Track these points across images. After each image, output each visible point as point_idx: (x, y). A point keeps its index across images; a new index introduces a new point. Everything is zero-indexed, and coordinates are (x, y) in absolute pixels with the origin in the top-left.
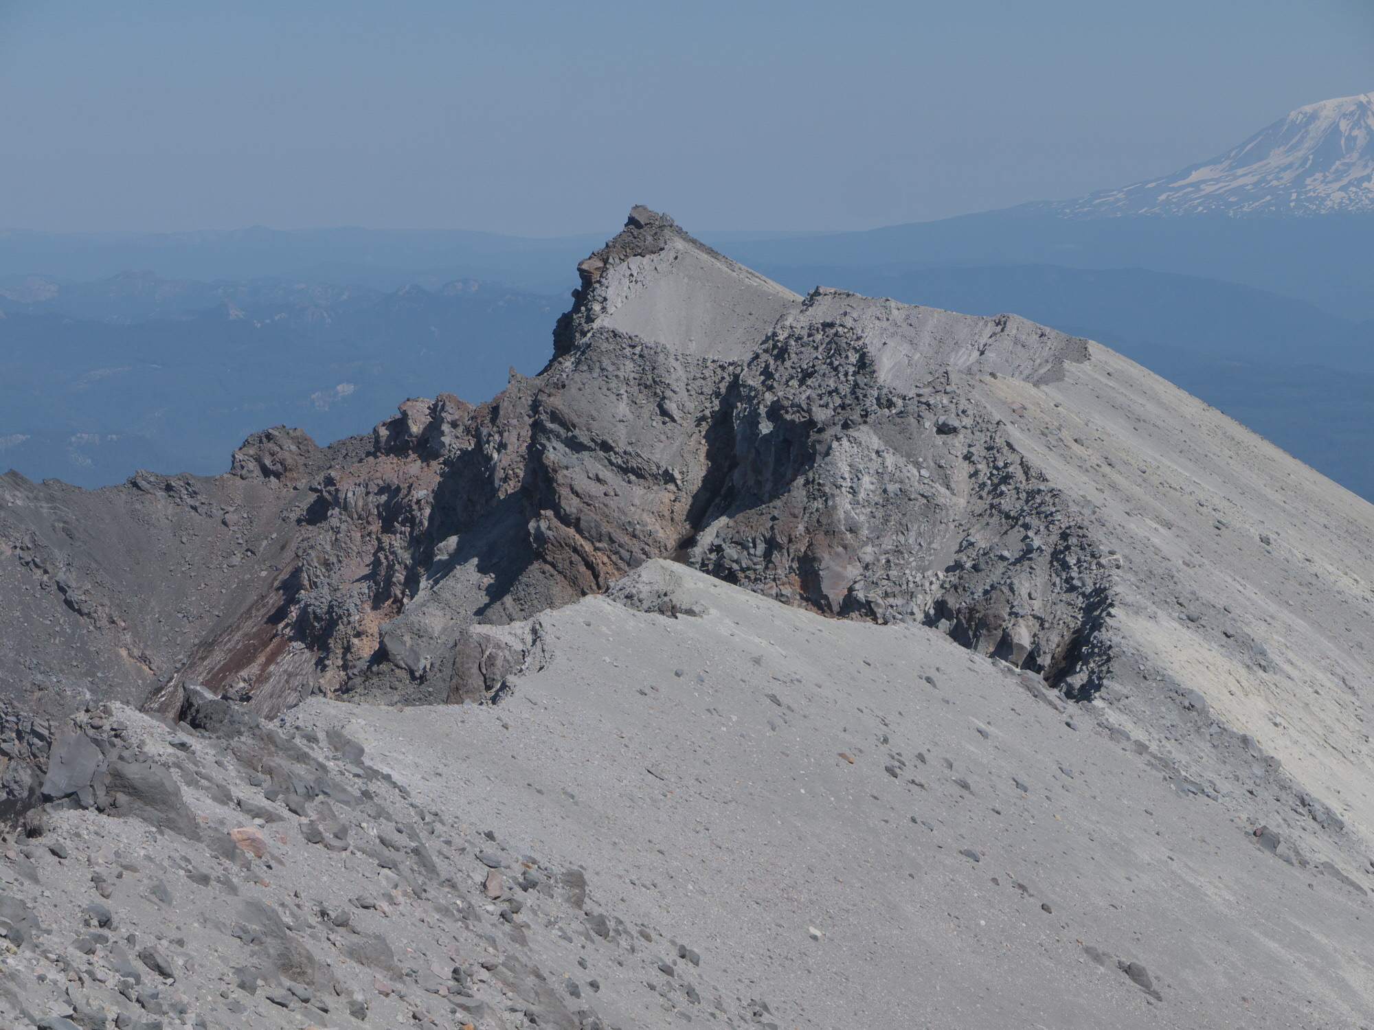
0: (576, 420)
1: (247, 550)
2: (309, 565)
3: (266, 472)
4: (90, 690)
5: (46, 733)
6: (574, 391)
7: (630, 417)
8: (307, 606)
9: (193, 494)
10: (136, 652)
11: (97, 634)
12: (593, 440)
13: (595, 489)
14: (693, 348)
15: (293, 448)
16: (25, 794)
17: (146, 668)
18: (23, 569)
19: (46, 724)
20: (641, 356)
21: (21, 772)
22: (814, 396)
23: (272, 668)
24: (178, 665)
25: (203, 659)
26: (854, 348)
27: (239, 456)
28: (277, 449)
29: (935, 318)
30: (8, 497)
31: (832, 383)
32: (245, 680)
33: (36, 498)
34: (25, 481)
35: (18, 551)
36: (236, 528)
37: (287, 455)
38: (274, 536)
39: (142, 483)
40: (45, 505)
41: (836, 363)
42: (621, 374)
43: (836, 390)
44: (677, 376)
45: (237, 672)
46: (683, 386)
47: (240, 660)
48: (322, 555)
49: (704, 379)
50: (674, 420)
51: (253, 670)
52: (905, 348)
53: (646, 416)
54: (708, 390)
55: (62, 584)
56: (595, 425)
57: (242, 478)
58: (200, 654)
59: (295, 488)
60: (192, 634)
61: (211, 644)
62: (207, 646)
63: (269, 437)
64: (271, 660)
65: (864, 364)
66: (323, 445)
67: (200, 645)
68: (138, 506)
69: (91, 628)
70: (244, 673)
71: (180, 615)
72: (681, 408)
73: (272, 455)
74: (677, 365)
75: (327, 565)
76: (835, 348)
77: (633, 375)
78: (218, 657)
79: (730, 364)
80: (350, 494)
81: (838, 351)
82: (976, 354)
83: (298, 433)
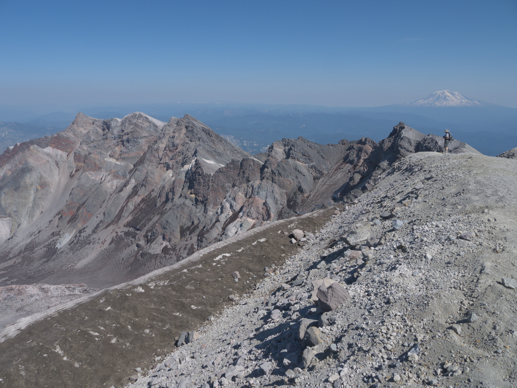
0: (402, 145)
1: (341, 152)
2: (350, 155)
3: (342, 144)
4: (325, 167)
6: (402, 142)
7: (407, 145)
8: (350, 159)
9: (335, 146)
10: (330, 163)
12: (404, 148)
13: (404, 152)
14: (414, 139)
16: (319, 177)
17: (331, 165)
18: (318, 153)
19: (321, 170)
20: (408, 139)
21: (318, 175)
24: (334, 165)
26: (435, 141)
27: (340, 142)
30: (316, 146)
31: (433, 144)
34: (317, 144)
36: (340, 150)
37: (345, 142)
38: (344, 151)
39: (329, 145)
40: (319, 147)
41: (433, 142)
42: (406, 141)
44: (412, 141)
45: (341, 166)
47: (341, 164)
50: (412, 146)
51: (343, 165)
53: (409, 145)
55: (322, 155)
57: (340, 145)
59: (346, 146)
60: (335, 161)
62: (337, 163)
63: (343, 140)
64: (345, 165)
65: (436, 143)
66: (349, 141)
68: (329, 147)
69: (325, 160)
71: (334, 159)
73: (343, 142)
75: (352, 155)
76: (432, 140)
77: (408, 141)
78: (339, 164)
79: (419, 141)
80: (355, 147)
83: (346, 140)
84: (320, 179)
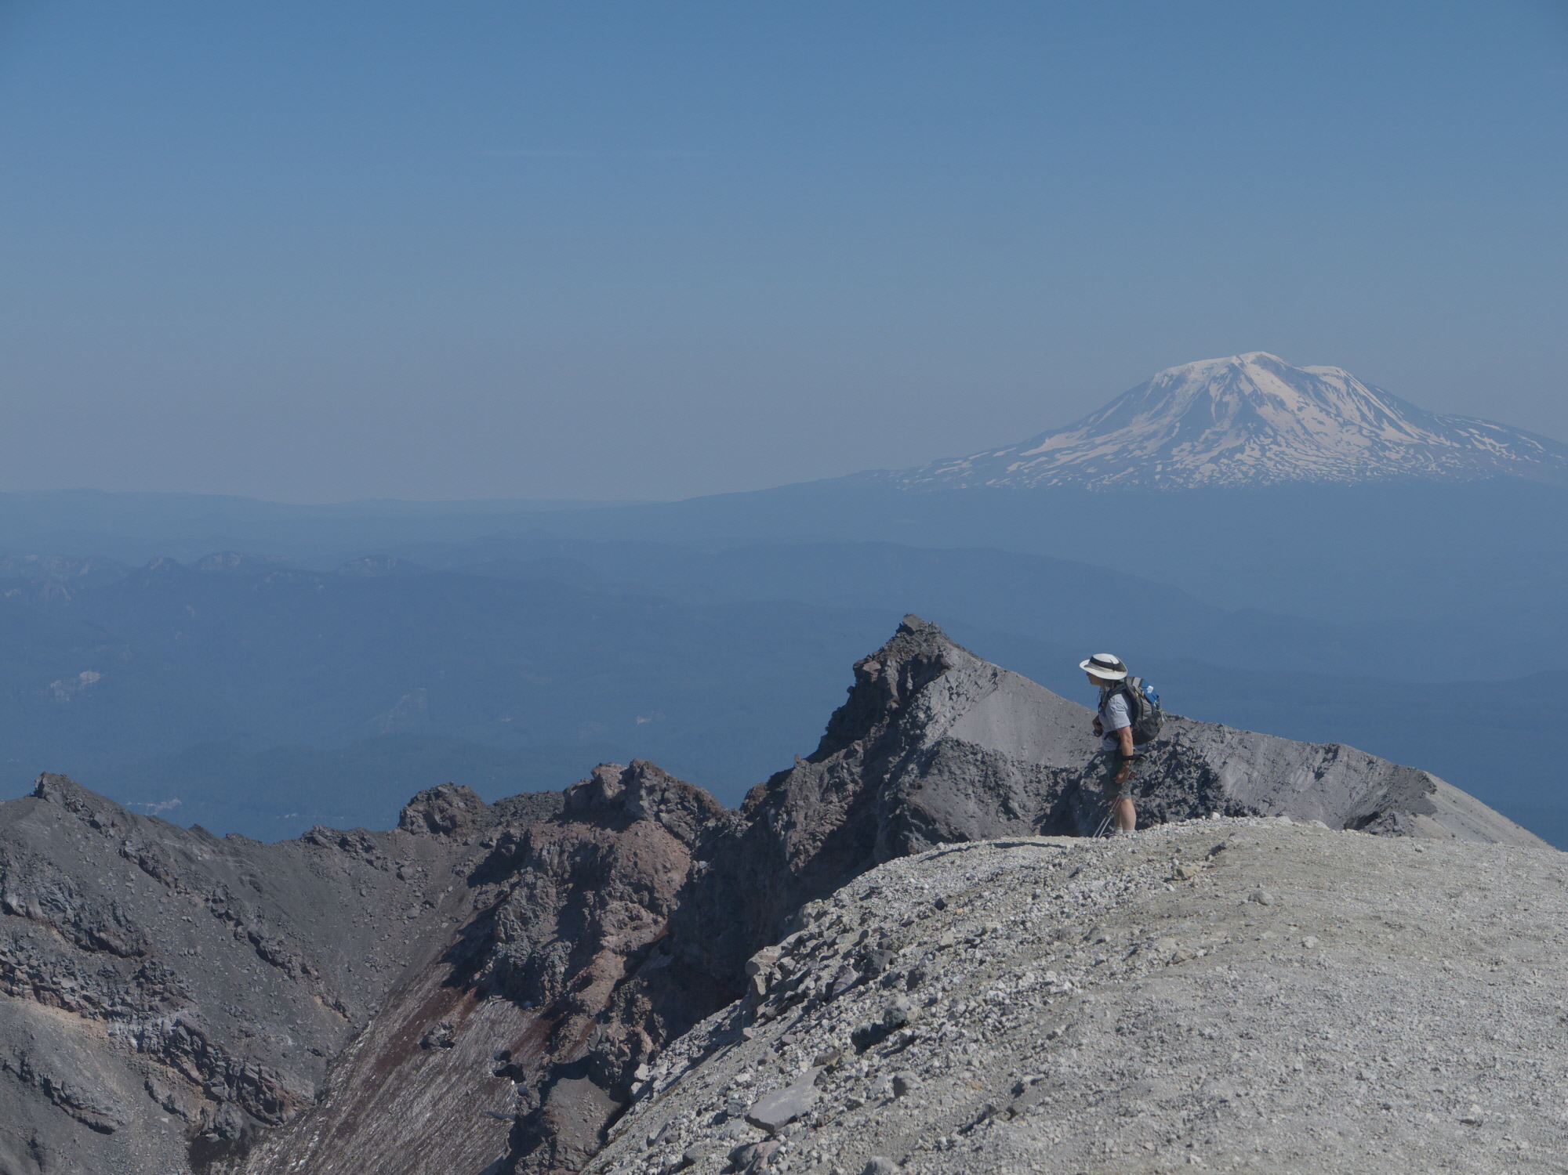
0: (936, 816)
1: (425, 903)
2: (506, 918)
3: (434, 828)
4: (292, 1037)
5: (256, 1077)
6: (930, 791)
7: (980, 814)
8: (507, 957)
9: (368, 849)
10: (331, 1001)
11: (292, 983)
12: (951, 833)
14: (1026, 755)
15: (462, 805)
16: (237, 1135)
17: (340, 1015)
18: (217, 921)
19: (256, 1069)
20: (983, 762)
21: (233, 1114)
22: (1164, 804)
23: (472, 1015)
24: (372, 1013)
25: (396, 1007)
26: (1196, 765)
27: (410, 812)
28: (446, 806)
29: (1265, 744)
30: (196, 851)
31: (1179, 795)
32: (445, 1028)
33: (221, 852)
34: (209, 836)
35: (210, 904)
36: (412, 881)
37: (456, 812)
38: (450, 889)
39: (320, 838)
40: (230, 858)
41: (1180, 777)
42: (967, 777)
43: (1184, 800)
44: (1016, 780)
45: (434, 1019)
46: (1021, 788)
47: (436, 1008)
48: (518, 910)
49: (1039, 782)
50: (1017, 817)
51: (453, 1017)
52: (1244, 767)
53: (993, 812)
54: (1043, 792)
55: (255, 935)
56: (952, 820)
57: (413, 833)
58: (391, 1002)
59: (466, 844)
60: (380, 982)
61: (402, 992)
62: (398, 994)
63: (439, 795)
64: (468, 1009)
65: (1208, 779)
66: (489, 800)
67: (392, 992)
68: (316, 860)
69: (286, 977)
70: (445, 1021)
71: (368, 965)
72: (1024, 807)
73: (442, 811)
74: (1014, 769)
75: (524, 920)
76: (1176, 764)
77: (977, 778)
78: (412, 1005)
79: (1062, 770)
80: (545, 853)
81: (1180, 766)
82: (1312, 775)
83: (466, 791)
84: (255, 1154)
